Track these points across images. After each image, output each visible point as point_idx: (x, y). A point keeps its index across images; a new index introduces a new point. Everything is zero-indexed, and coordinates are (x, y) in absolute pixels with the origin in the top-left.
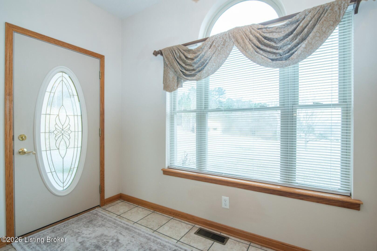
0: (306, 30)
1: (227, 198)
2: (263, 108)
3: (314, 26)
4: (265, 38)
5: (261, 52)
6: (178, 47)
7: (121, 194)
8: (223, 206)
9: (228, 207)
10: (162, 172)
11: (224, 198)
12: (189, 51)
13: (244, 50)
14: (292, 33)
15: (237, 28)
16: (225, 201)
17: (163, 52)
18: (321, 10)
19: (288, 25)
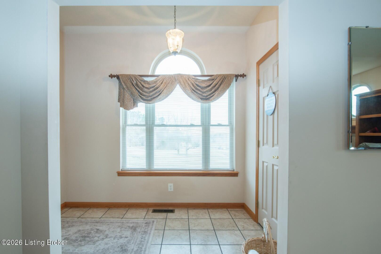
0: (217, 86)
1: (172, 184)
2: (192, 125)
3: (221, 84)
4: (197, 85)
5: (195, 93)
6: (135, 76)
7: (65, 202)
8: (169, 190)
9: (172, 190)
10: (117, 174)
11: (169, 185)
12: (145, 81)
13: (184, 89)
14: (210, 85)
15: (180, 74)
16: (171, 187)
17: (120, 77)
18: (223, 77)
19: (208, 80)
